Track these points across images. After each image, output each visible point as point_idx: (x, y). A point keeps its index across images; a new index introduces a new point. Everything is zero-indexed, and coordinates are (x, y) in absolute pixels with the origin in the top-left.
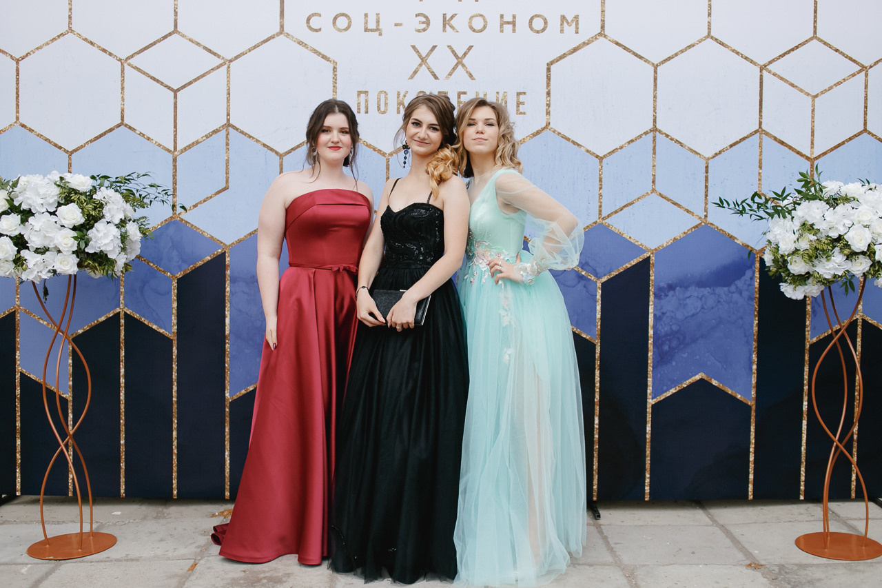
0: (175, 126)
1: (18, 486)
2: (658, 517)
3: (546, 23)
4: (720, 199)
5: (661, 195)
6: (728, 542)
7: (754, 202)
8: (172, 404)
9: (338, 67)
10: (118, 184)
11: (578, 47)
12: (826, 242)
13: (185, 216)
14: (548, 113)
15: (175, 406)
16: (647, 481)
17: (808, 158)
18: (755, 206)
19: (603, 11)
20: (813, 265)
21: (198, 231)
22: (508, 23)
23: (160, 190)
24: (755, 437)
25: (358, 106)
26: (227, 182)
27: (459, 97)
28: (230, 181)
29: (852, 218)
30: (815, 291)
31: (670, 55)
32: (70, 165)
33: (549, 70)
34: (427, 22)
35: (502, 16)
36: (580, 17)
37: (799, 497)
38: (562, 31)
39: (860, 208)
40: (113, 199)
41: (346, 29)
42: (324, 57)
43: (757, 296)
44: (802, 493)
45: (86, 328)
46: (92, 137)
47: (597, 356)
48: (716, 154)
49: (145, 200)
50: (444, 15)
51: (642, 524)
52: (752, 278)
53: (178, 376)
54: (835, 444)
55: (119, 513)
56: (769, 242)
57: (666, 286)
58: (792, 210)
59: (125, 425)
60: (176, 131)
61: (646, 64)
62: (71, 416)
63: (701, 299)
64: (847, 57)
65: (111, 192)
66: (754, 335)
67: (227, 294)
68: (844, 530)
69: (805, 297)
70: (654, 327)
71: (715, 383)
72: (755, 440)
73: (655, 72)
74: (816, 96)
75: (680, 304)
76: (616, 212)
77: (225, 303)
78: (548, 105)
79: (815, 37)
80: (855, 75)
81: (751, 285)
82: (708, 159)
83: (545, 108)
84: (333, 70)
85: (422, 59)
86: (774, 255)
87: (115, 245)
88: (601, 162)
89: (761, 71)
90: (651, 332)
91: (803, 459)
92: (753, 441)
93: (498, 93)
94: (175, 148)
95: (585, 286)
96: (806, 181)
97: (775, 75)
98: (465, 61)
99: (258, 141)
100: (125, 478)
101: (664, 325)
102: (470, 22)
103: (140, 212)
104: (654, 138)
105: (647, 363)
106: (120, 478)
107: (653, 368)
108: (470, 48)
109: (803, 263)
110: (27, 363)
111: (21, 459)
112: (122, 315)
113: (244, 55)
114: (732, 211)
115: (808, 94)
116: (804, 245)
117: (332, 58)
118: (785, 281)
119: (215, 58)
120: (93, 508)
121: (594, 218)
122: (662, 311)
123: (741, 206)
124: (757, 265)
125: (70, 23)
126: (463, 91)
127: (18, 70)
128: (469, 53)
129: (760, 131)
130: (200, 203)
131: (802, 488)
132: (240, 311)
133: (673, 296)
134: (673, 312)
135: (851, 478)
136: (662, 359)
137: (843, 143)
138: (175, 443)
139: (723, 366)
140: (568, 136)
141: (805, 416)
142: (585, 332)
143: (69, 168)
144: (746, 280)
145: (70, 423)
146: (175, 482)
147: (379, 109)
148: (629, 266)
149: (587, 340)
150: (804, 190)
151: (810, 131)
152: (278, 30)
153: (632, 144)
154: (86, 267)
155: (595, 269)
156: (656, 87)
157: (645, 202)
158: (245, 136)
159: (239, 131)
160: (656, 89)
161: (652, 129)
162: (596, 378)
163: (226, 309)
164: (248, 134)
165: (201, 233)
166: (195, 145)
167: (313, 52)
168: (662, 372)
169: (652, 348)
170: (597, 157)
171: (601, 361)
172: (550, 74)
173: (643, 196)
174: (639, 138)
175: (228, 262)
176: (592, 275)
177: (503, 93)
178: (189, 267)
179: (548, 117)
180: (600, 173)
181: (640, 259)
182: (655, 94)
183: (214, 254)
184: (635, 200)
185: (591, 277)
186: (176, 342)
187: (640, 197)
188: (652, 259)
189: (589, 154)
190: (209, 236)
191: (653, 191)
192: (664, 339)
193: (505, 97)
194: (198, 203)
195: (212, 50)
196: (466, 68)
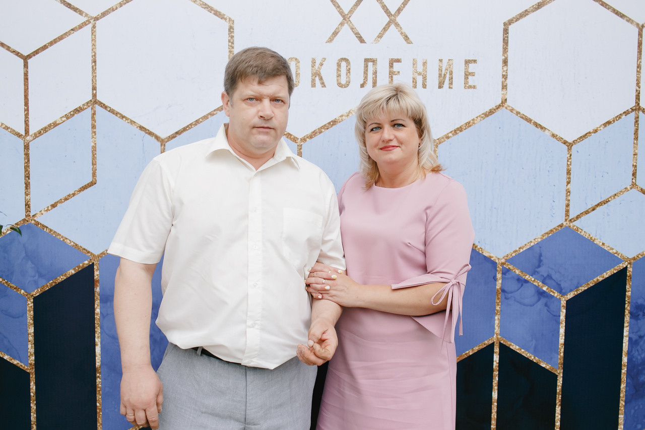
0: (26, 104)
5: (643, 191)
9: (236, 26)
11: (544, 2)
13: (41, 218)
14: (504, 87)
21: (58, 237)
26: (94, 175)
27: (391, 66)
28: (98, 174)
33: (506, 31)
42: (217, 14)
47: (559, 389)
53: (37, 417)
60: (27, 110)
61: (629, 24)
67: (97, 317)
70: (629, 353)
73: (640, 35)
76: (587, 212)
77: (94, 327)
78: (505, 77)
83: (501, 79)
84: (229, 30)
88: (569, 149)
90: (625, 359)
93: (441, 61)
94: (27, 131)
95: (546, 305)
98: (399, 19)
99: (132, 122)
101: (640, 353)
104: (637, 118)
105: (619, 397)
107: (626, 402)
113: (113, 10)
117: (228, 14)
119: (77, 15)
121: (560, 219)
122: (639, 333)
126: (396, 58)
128: (404, 10)
130: (60, 201)
136: (637, 392)
140: (529, 116)
142: (544, 361)
148: (601, 279)
149: (547, 370)
153: (609, 127)
155: (559, 283)
156: (641, 54)
157: (623, 200)
158: (117, 116)
159: (109, 110)
160: (641, 57)
161: (634, 108)
162: (557, 415)
163: (96, 335)
164: (120, 114)
165: (62, 239)
166: (52, 127)
167: (203, 7)
168: (636, 408)
169: (625, 379)
170: (565, 143)
171: (562, 395)
172: (508, 37)
173: (621, 192)
174: (617, 119)
175: (97, 277)
176: (555, 291)
177: (447, 61)
178: (49, 282)
179: (504, 92)
180: (569, 163)
181: (614, 271)
182: (638, 63)
183: (79, 267)
184: (610, 197)
185: (554, 293)
186: (34, 376)
187: (618, 193)
188: (630, 271)
189: (555, 139)
190: (72, 243)
191: (633, 186)
192: (640, 368)
193: (450, 66)
194: (58, 202)
195: (72, 4)
196: (401, 28)
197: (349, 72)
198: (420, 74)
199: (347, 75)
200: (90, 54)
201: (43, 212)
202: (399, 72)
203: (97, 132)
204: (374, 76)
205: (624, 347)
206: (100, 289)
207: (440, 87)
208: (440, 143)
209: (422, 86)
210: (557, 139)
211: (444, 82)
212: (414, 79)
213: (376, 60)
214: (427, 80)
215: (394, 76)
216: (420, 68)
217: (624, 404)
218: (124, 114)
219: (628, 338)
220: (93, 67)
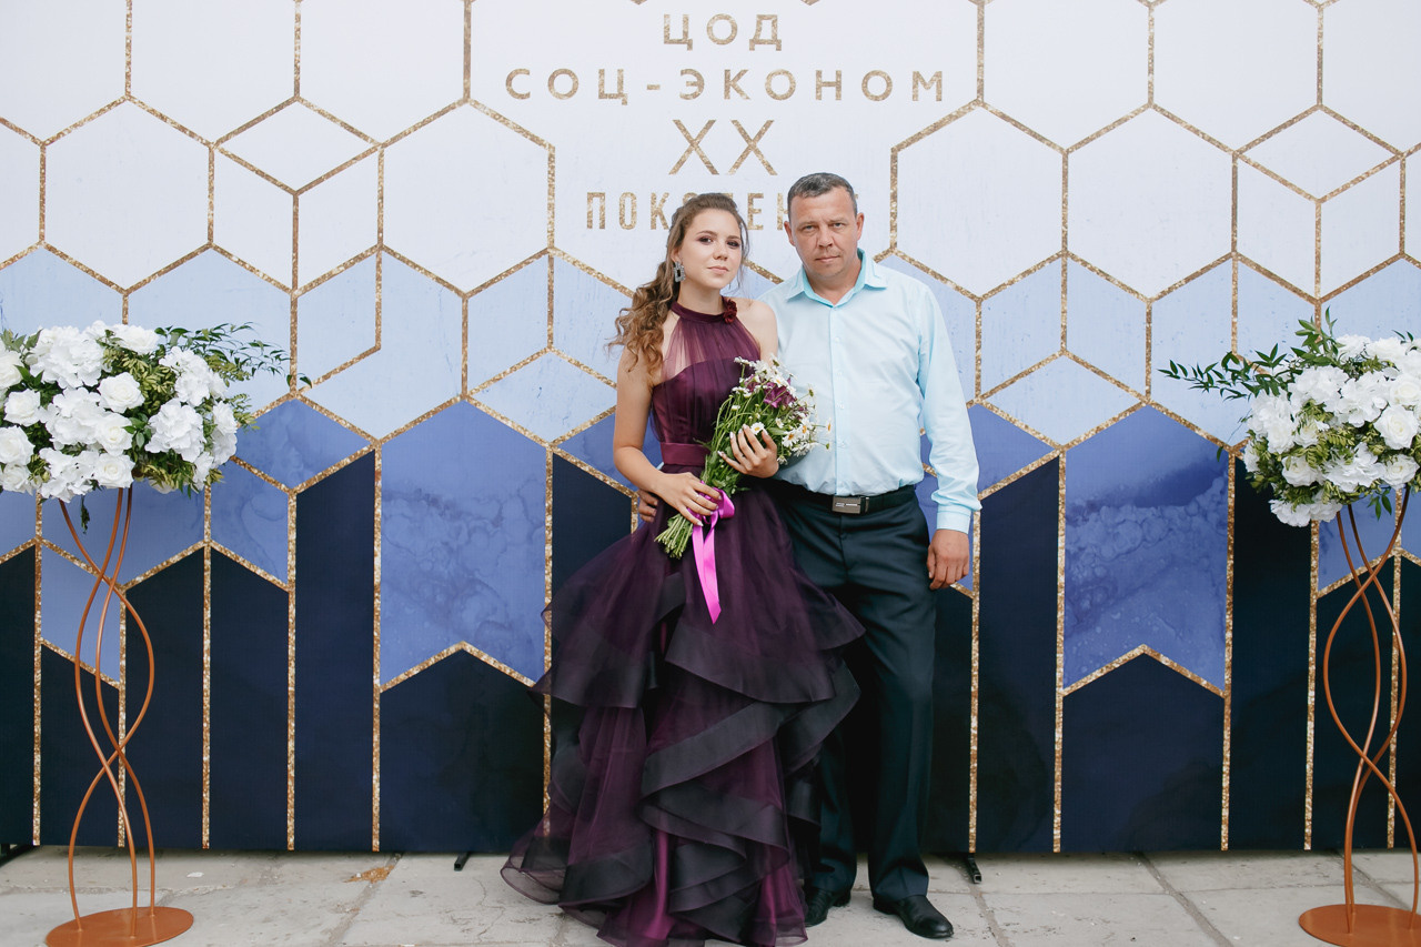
0: (295, 250)
1: (36, 831)
2: (1075, 879)
3: (889, 84)
4: (1172, 363)
5: (1075, 359)
6: (1189, 919)
7: (1227, 369)
8: (287, 697)
9: (557, 155)
10: (201, 342)
11: (941, 122)
12: (1345, 433)
13: (309, 393)
14: (893, 228)
15: (292, 700)
16: (1057, 820)
17: (1310, 299)
18: (1228, 377)
19: (981, 65)
20: (1323, 471)
22: (829, 84)
23: (267, 351)
24: (1231, 749)
25: (588, 217)
26: (378, 338)
27: (751, 202)
28: (382, 335)
29: (1386, 394)
30: (1326, 513)
31: (1088, 135)
32: (125, 311)
33: (894, 159)
34: (700, 83)
35: (819, 74)
36: (944, 75)
37: (1303, 846)
38: (915, 97)
39: (1398, 379)
40: (191, 366)
41: (570, 95)
42: (534, 139)
43: (1232, 520)
44: (1308, 839)
45: (149, 574)
46: (161, 267)
47: (975, 617)
48: (1164, 293)
49: (244, 368)
50: (727, 71)
51: (1049, 891)
52: (1223, 492)
53: (297, 652)
54: (1362, 761)
55: (199, 874)
56: (1252, 433)
57: (1084, 505)
58: (1288, 381)
59: (211, 731)
60: (295, 257)
61: (1050, 149)
62: (123, 716)
63: (1141, 526)
64: (1371, 137)
65: (189, 353)
66: (1228, 583)
67: (377, 519)
68: (1378, 901)
69: (1310, 522)
70: (1066, 570)
71: (1164, 660)
72: (1231, 754)
73: (1065, 162)
74: (1323, 200)
75: (1108, 534)
76: (1004, 386)
77: (373, 533)
78: (894, 215)
79: (1319, 106)
80: (1385, 166)
81: (1222, 502)
82: (1151, 300)
83: (889, 219)
84: (549, 159)
85: (692, 142)
86: (1260, 454)
87: (194, 440)
88: (978, 306)
89: (1234, 161)
90: (1061, 579)
91: (1309, 784)
92: (1227, 755)
94: (295, 284)
96: (1310, 334)
97: (1256, 166)
98: (759, 145)
99: (427, 273)
100: (211, 816)
101: (1082, 568)
102: (768, 84)
103: (237, 387)
104: (1065, 266)
105: (1056, 629)
106: (202, 817)
107: (1065, 636)
108: (768, 124)
109: (1308, 468)
110: (52, 630)
111: (42, 786)
112: (207, 553)
113: (406, 135)
114: (1192, 384)
115: (1310, 197)
116: (1308, 438)
117: (547, 140)
118: (1278, 498)
119: (360, 140)
120: (156, 866)
122: (1078, 545)
123: (1205, 376)
124: (1232, 470)
125: (128, 85)
126: (757, 192)
127: (43, 160)
128: (767, 133)
129: (1234, 255)
130: (335, 372)
131: (1308, 831)
132: (398, 546)
133: (1096, 521)
134: (1096, 547)
135: (1387, 814)
136: (1079, 622)
137: (1367, 275)
138: (291, 760)
139: (1177, 635)
140: (926, 264)
141: (1311, 714)
143: (124, 317)
144: (1213, 495)
145: (122, 727)
146: (291, 823)
147: (622, 221)
148: (1025, 472)
149: (958, 592)
150: (1306, 349)
151: (1314, 255)
152: (460, 96)
153: (1028, 277)
154: (148, 474)
156: (1067, 187)
157: (1051, 370)
158: (407, 264)
159: (398, 257)
161: (1060, 253)
162: (973, 652)
163: (376, 543)
164: (413, 263)
165: (335, 420)
166: (327, 278)
167: (517, 131)
168: (1079, 644)
169: (1063, 605)
170: (972, 298)
171: (980, 626)
172: (896, 166)
173: (1047, 359)
174: (1040, 267)
175: (378, 468)
178: (316, 474)
179: (893, 234)
180: (978, 323)
181: (1042, 461)
182: (1064, 197)
183: (355, 455)
184: (1033, 367)
186: (295, 596)
187: (1043, 362)
188: (1063, 461)
189: (959, 293)
190: (348, 425)
191: (1063, 352)
192: (1082, 590)
194: (331, 372)
195: (355, 127)
196: (762, 155)
200: (376, 188)
201: (312, 385)
202: (760, 210)
203: (382, 285)
205: (1059, 563)
206: (382, 483)
210: (962, 292)
212: (779, 218)
215: (755, 216)
217: (1063, 639)
218: (417, 262)
219: (1064, 551)
220: (379, 204)
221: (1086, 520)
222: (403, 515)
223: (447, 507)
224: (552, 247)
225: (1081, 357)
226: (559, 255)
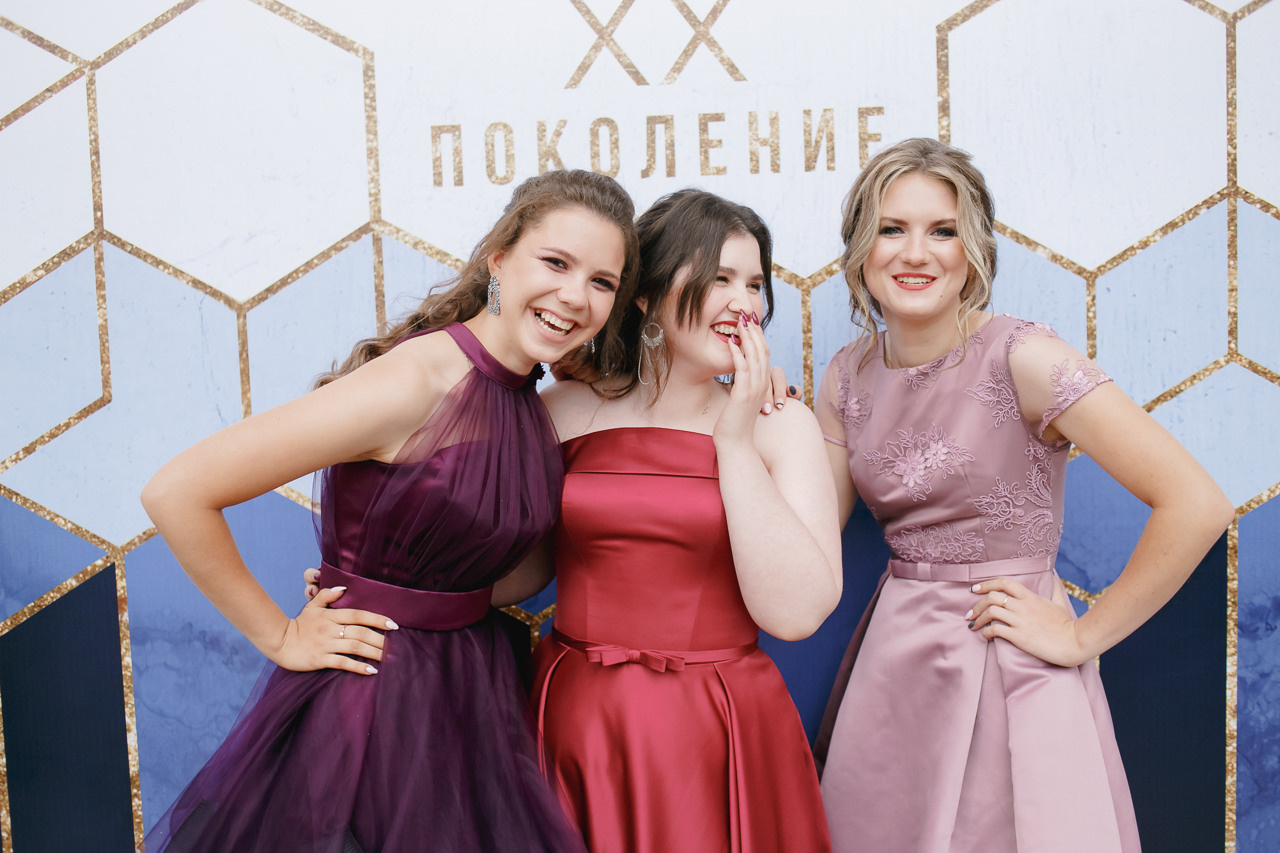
5: (1253, 367)
21: (41, 513)
25: (435, 167)
26: (106, 383)
27: (704, 129)
28: (113, 381)
33: (942, 44)
42: (339, 41)
57: (1268, 604)
61: (1205, 15)
67: (126, 673)
70: (1240, 711)
73: (1231, 35)
77: (121, 695)
84: (365, 74)
88: (1091, 285)
90: (1232, 724)
93: (807, 113)
98: (715, 31)
99: (178, 273)
101: (1265, 708)
104: (1232, 213)
105: (1224, 803)
107: (1238, 814)
113: (128, 46)
117: (360, 40)
119: (55, 59)
122: (1259, 668)
126: (713, 111)
128: (724, 11)
130: (41, 441)
132: (161, 714)
136: (1261, 791)
147: (491, 170)
153: (1173, 234)
155: (1082, 567)
156: (1234, 77)
157: (1212, 387)
158: (145, 261)
159: (129, 249)
160: (1234, 82)
161: (1225, 192)
163: (127, 710)
164: (153, 257)
165: (48, 518)
166: (18, 290)
167: (308, 30)
168: (1261, 826)
169: (1235, 765)
170: (1080, 274)
172: (946, 56)
173: (1206, 370)
174: (1191, 216)
175: (122, 591)
176: (1074, 586)
177: (822, 113)
178: (26, 605)
180: (1091, 315)
182: (1230, 96)
183: (85, 572)
184: (1184, 383)
185: (1073, 589)
186: (7, 798)
187: (1199, 374)
188: (1233, 537)
189: (1058, 266)
190: (69, 525)
191: (1232, 356)
192: (1266, 741)
193: (828, 122)
194: (36, 442)
195: (46, 38)
196: (720, 49)
197: (617, 147)
198: (764, 143)
199: (612, 152)
200: (86, 138)
201: (8, 463)
202: (720, 141)
203: (107, 297)
204: (668, 152)
205: (1228, 698)
206: (129, 616)
207: (809, 168)
208: (814, 285)
209: (769, 167)
210: (1062, 265)
211: (816, 157)
212: (752, 153)
213: (672, 119)
214: (782, 156)
215: (712, 152)
216: (764, 132)
217: (1234, 818)
218: (160, 257)
219: (1236, 680)
220: (92, 164)
221: (1273, 629)
222: (165, 664)
223: (235, 651)
224: (378, 220)
225: (1262, 363)
226: (391, 233)
